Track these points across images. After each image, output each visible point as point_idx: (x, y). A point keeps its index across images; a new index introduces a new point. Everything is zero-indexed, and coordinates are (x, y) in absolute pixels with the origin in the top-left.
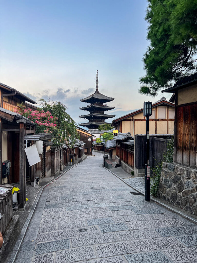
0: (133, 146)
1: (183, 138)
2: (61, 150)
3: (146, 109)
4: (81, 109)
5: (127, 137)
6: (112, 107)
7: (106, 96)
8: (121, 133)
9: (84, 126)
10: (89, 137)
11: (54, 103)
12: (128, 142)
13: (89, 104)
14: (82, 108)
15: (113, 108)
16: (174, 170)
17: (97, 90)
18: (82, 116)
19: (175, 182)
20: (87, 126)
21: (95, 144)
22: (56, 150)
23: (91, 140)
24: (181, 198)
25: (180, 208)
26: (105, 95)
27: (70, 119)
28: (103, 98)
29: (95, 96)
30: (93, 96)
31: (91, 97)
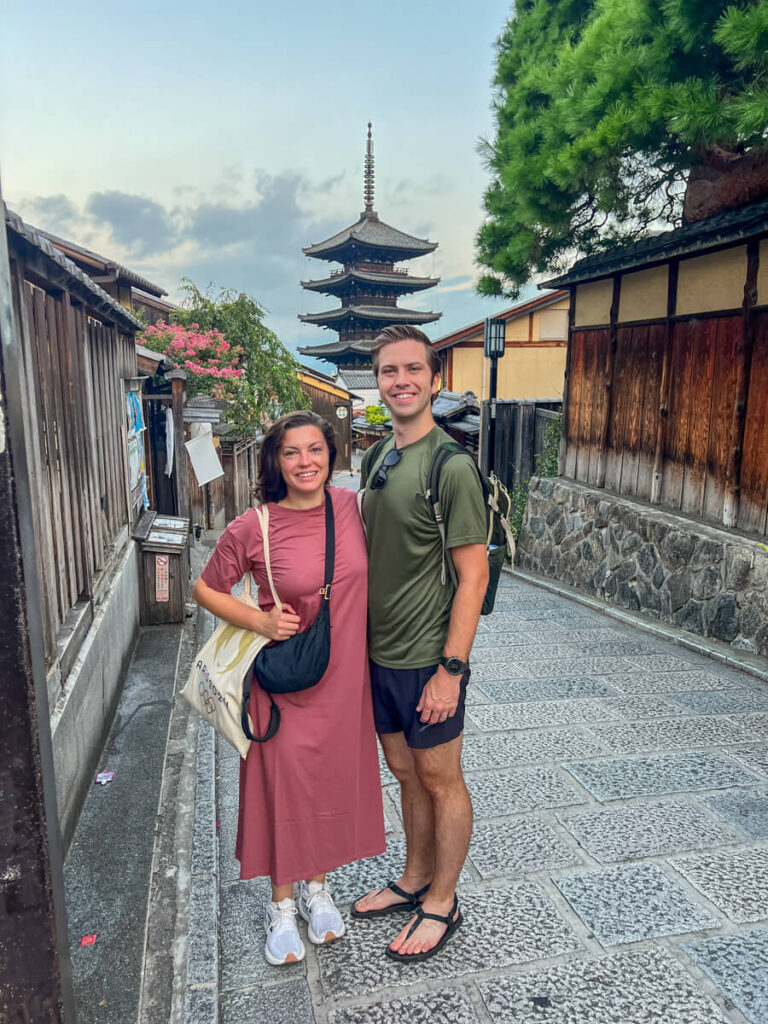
0: (477, 436)
1: (579, 414)
2: (249, 449)
3: (491, 338)
4: (305, 288)
5: (465, 405)
6: (428, 279)
7: (404, 234)
8: (447, 393)
9: (320, 356)
10: (341, 402)
11: (226, 294)
12: (465, 422)
13: (337, 267)
14: (312, 282)
15: (433, 284)
16: (550, 495)
17: (369, 207)
18: (309, 315)
19: (550, 524)
20: (330, 358)
21: (362, 429)
22: (238, 450)
23: (346, 413)
24: (558, 555)
25: (555, 578)
26: (403, 231)
27: (278, 346)
28: (393, 244)
29: (361, 232)
30: (355, 236)
31: (348, 237)
